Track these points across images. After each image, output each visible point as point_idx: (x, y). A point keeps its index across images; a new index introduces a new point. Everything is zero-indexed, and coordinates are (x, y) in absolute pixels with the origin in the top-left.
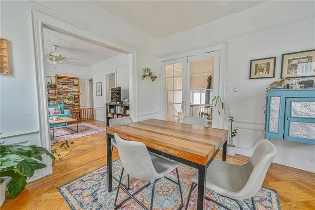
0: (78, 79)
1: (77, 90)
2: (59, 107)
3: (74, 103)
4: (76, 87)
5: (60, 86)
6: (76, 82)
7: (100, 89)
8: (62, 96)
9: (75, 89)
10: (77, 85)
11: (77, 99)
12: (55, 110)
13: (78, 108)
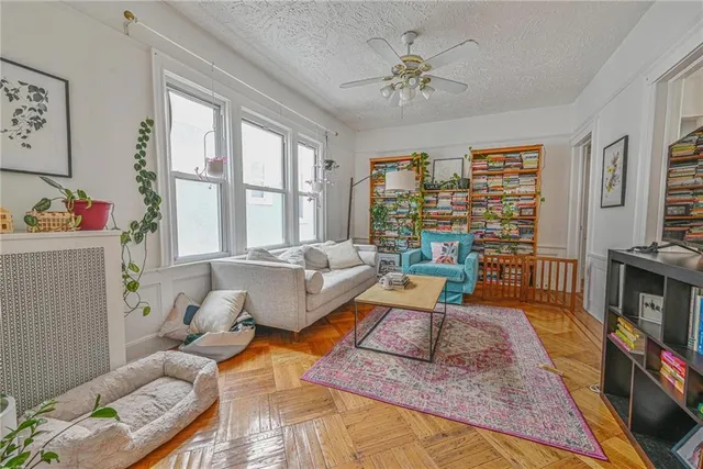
0: (537, 149)
1: (531, 190)
2: (456, 244)
3: (515, 232)
4: (530, 180)
5: (483, 181)
6: (529, 162)
7: (619, 172)
8: (484, 210)
9: (525, 186)
10: (533, 173)
11: (528, 222)
12: (444, 250)
13: (529, 249)
